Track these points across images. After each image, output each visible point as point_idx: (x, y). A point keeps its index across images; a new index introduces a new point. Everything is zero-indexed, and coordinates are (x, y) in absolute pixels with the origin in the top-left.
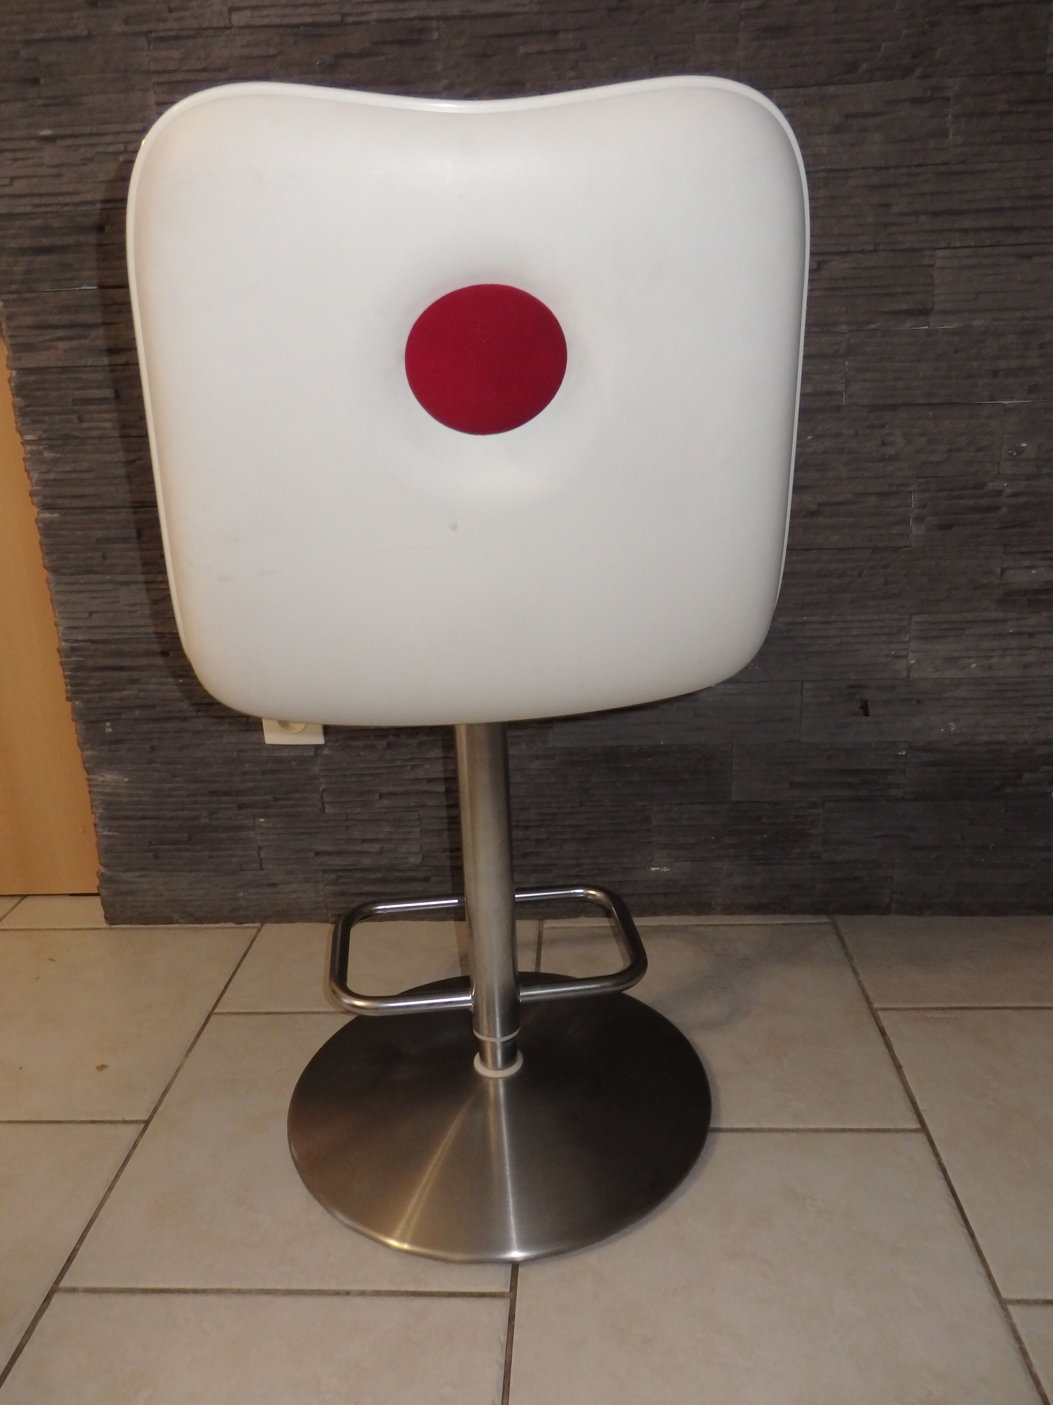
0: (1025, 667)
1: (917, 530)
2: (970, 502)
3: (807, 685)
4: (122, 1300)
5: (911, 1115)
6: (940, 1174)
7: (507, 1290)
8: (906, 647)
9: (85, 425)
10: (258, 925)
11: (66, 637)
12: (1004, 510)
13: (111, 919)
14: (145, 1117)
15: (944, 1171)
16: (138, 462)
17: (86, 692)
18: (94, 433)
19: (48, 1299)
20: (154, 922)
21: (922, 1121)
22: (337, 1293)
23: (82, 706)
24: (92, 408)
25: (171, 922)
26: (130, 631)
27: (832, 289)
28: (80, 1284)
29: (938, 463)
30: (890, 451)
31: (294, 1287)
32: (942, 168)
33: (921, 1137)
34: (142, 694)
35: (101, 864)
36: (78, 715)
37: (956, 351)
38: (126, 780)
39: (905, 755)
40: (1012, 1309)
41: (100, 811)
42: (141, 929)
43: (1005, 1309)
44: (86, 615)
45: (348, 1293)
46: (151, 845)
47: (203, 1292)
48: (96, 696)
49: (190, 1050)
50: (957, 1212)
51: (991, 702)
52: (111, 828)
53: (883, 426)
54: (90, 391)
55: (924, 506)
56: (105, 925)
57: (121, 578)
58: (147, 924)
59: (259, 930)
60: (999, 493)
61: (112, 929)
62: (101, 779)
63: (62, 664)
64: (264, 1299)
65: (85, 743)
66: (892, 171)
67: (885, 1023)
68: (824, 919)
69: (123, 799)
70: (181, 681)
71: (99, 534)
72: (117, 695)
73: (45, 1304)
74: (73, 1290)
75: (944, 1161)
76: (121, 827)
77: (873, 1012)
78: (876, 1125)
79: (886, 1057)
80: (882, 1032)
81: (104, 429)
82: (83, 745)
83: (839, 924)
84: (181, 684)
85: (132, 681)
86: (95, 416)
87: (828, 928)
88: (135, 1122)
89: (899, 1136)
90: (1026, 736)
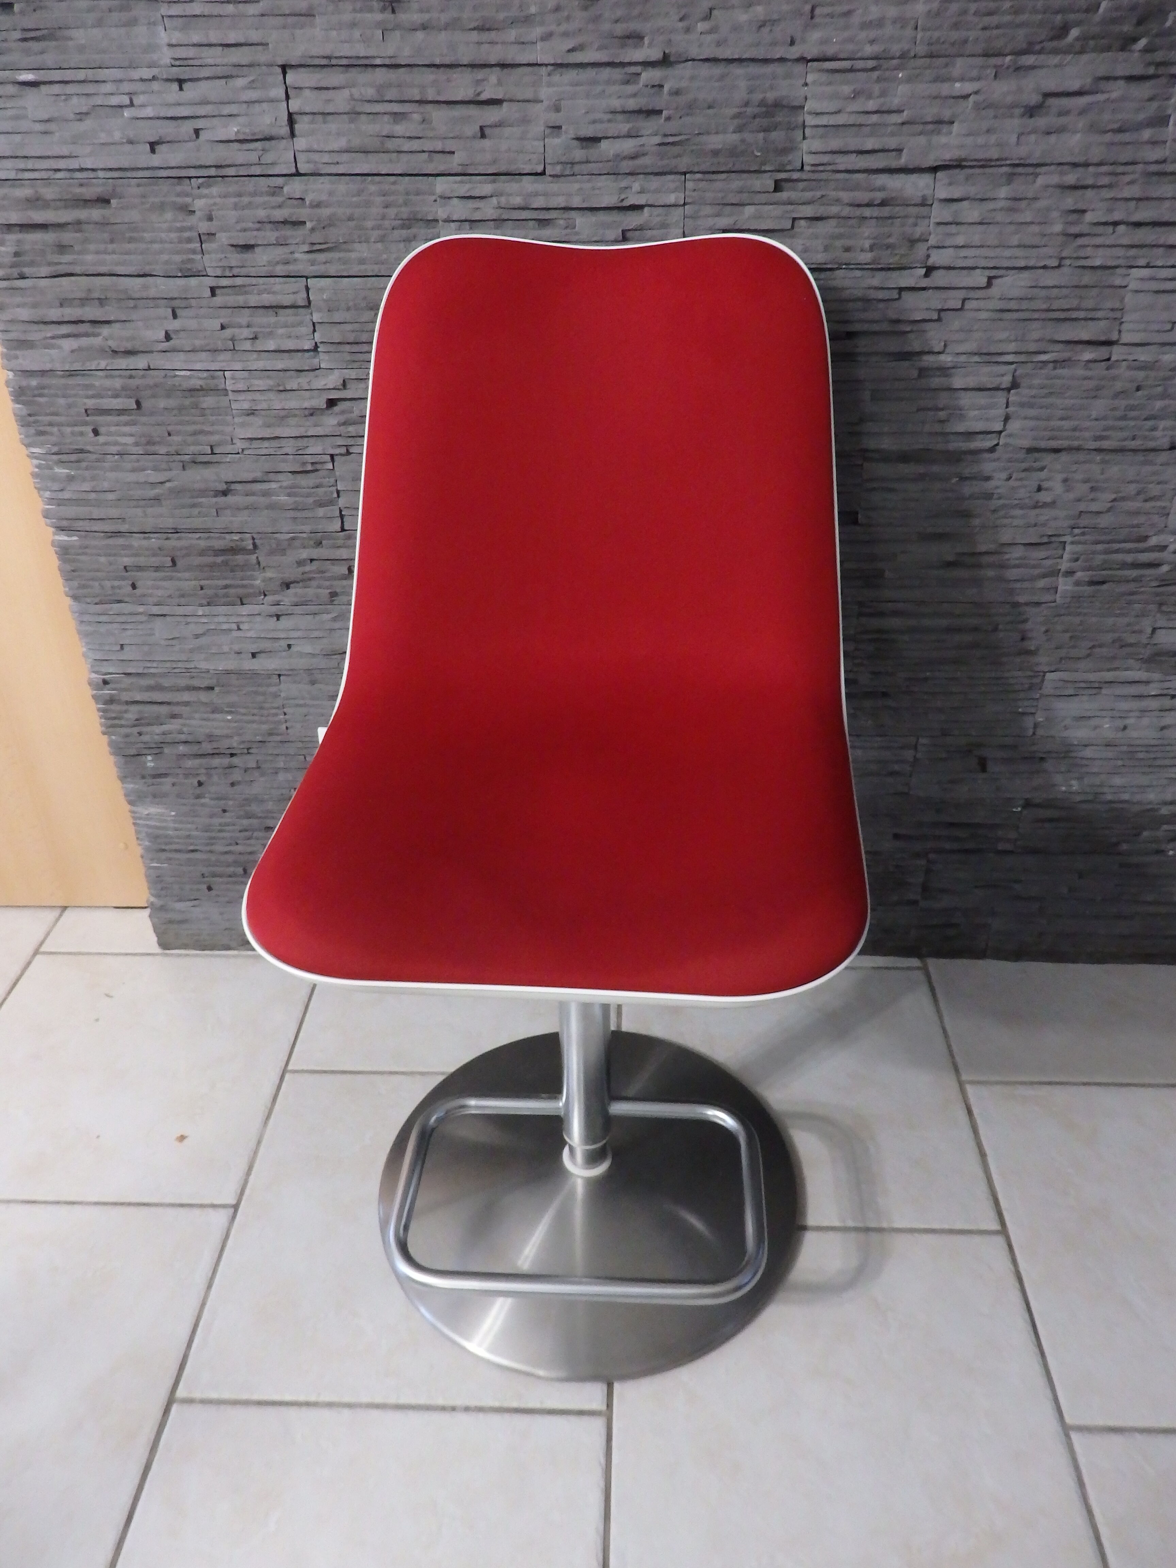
0: (1163, 728)
1: (1064, 585)
2: (1129, 558)
3: (923, 741)
4: (240, 1413)
5: (992, 1214)
6: (1017, 1285)
7: (604, 1407)
8: (1035, 703)
9: (101, 439)
11: (97, 669)
12: (1165, 568)
13: (164, 945)
14: (233, 1202)
15: (1021, 1282)
16: (168, 485)
17: (122, 726)
18: (114, 449)
19: (166, 1412)
20: (211, 948)
21: (1002, 1223)
22: (443, 1409)
23: (120, 739)
24: (109, 418)
25: (228, 948)
26: (168, 665)
27: (1002, 311)
28: (198, 1395)
29: (1098, 513)
30: (1045, 497)
32: (1154, 168)
33: (1001, 1241)
34: (185, 729)
35: (152, 895)
36: (117, 750)
37: (1138, 389)
38: (173, 813)
39: (1021, 812)
40: (1075, 1436)
41: (147, 843)
42: (197, 955)
43: (1067, 1436)
44: (119, 647)
45: (454, 1409)
46: (204, 877)
48: (135, 730)
49: (268, 1117)
50: (1029, 1328)
51: (1120, 763)
52: (159, 861)
53: (1042, 469)
54: (105, 401)
55: (1077, 560)
56: (159, 951)
57: (156, 610)
58: (203, 950)
60: (1163, 548)
61: (167, 955)
62: (146, 812)
63: (94, 697)
65: (125, 777)
66: (1091, 169)
67: (972, 1100)
68: (915, 962)
69: (171, 833)
70: (229, 718)
71: (127, 561)
72: (158, 729)
73: (166, 1417)
74: (190, 1401)
75: (1021, 1270)
76: (170, 859)
77: (961, 1085)
78: (959, 1226)
79: (972, 1144)
80: (970, 1112)
81: (125, 444)
82: (123, 778)
83: (931, 969)
84: (229, 721)
85: (174, 716)
86: (113, 429)
87: (919, 975)
88: (223, 1206)
89: (978, 1239)
90: (1152, 795)
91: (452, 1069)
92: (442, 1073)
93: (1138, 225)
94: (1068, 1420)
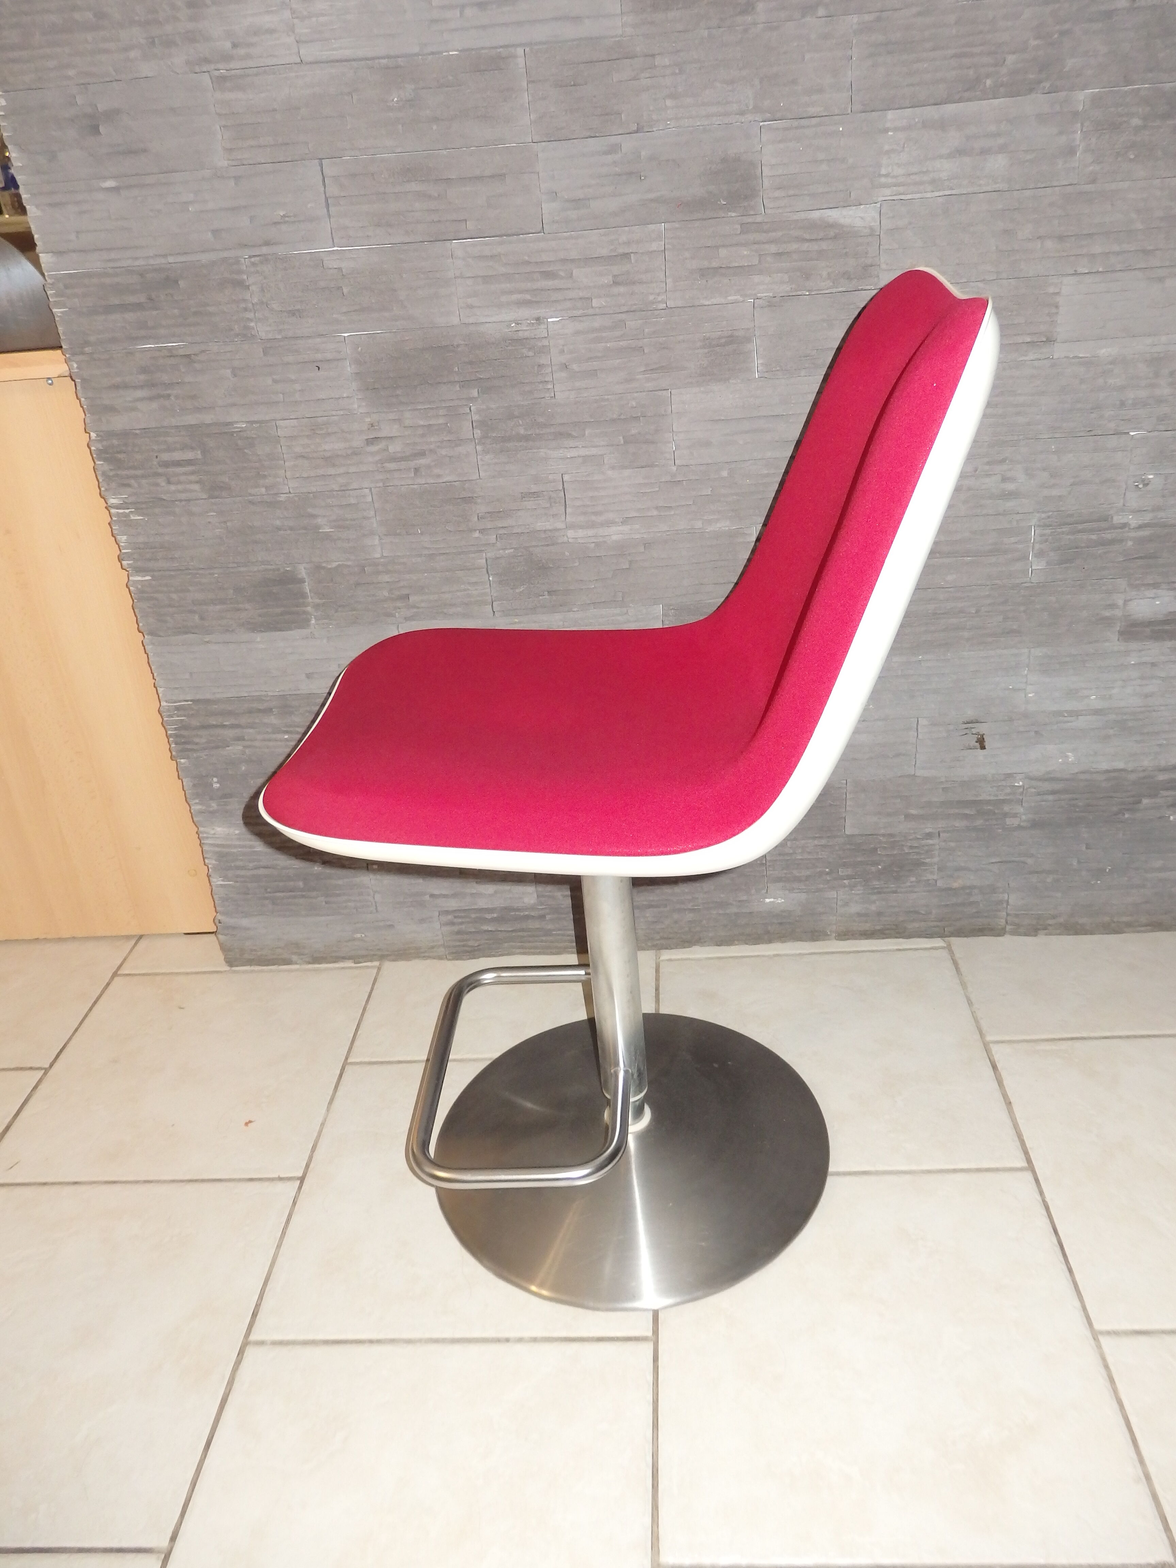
0: (1147, 696)
1: (1036, 566)
2: (1094, 537)
3: (922, 722)
4: (308, 1351)
5: (1019, 1154)
6: (1044, 1212)
7: (650, 1334)
8: (1024, 680)
9: (173, 488)
10: (377, 963)
11: (167, 698)
12: (1129, 543)
13: (230, 962)
14: (300, 1174)
15: (1047, 1208)
17: (190, 750)
18: (183, 496)
19: (241, 1353)
20: (273, 963)
21: (1029, 1160)
22: (498, 1340)
23: (186, 764)
24: (179, 470)
25: (289, 963)
28: (268, 1338)
29: (1061, 497)
30: (1011, 487)
31: (458, 1335)
32: (1070, 190)
33: (1028, 1176)
34: (247, 751)
35: (219, 913)
36: (184, 773)
37: (1081, 383)
38: (237, 832)
39: (1023, 786)
40: (1103, 1340)
41: (212, 862)
42: (262, 971)
43: (1096, 1339)
44: (186, 676)
45: (508, 1340)
46: (267, 893)
47: (379, 1342)
48: (203, 753)
49: (330, 1102)
50: (1057, 1250)
51: (1111, 732)
52: (223, 878)
53: (1004, 460)
54: (176, 454)
55: (1044, 541)
56: (228, 968)
57: (221, 638)
58: (268, 966)
59: (379, 969)
60: (1124, 525)
61: (235, 972)
62: (213, 832)
63: (163, 724)
65: (192, 799)
66: (1015, 194)
67: (996, 1057)
68: (938, 942)
69: (236, 851)
71: (194, 596)
72: (223, 752)
73: (240, 1356)
74: (261, 1343)
75: (1048, 1199)
76: (236, 875)
77: (985, 1044)
78: (985, 1163)
79: (998, 1095)
80: (994, 1067)
81: (191, 491)
82: (189, 800)
83: (952, 947)
84: (287, 740)
85: (237, 738)
86: (183, 478)
87: (945, 954)
88: (289, 1179)
89: (1006, 1175)
90: (1146, 763)
93: (1062, 238)
94: (1097, 1326)
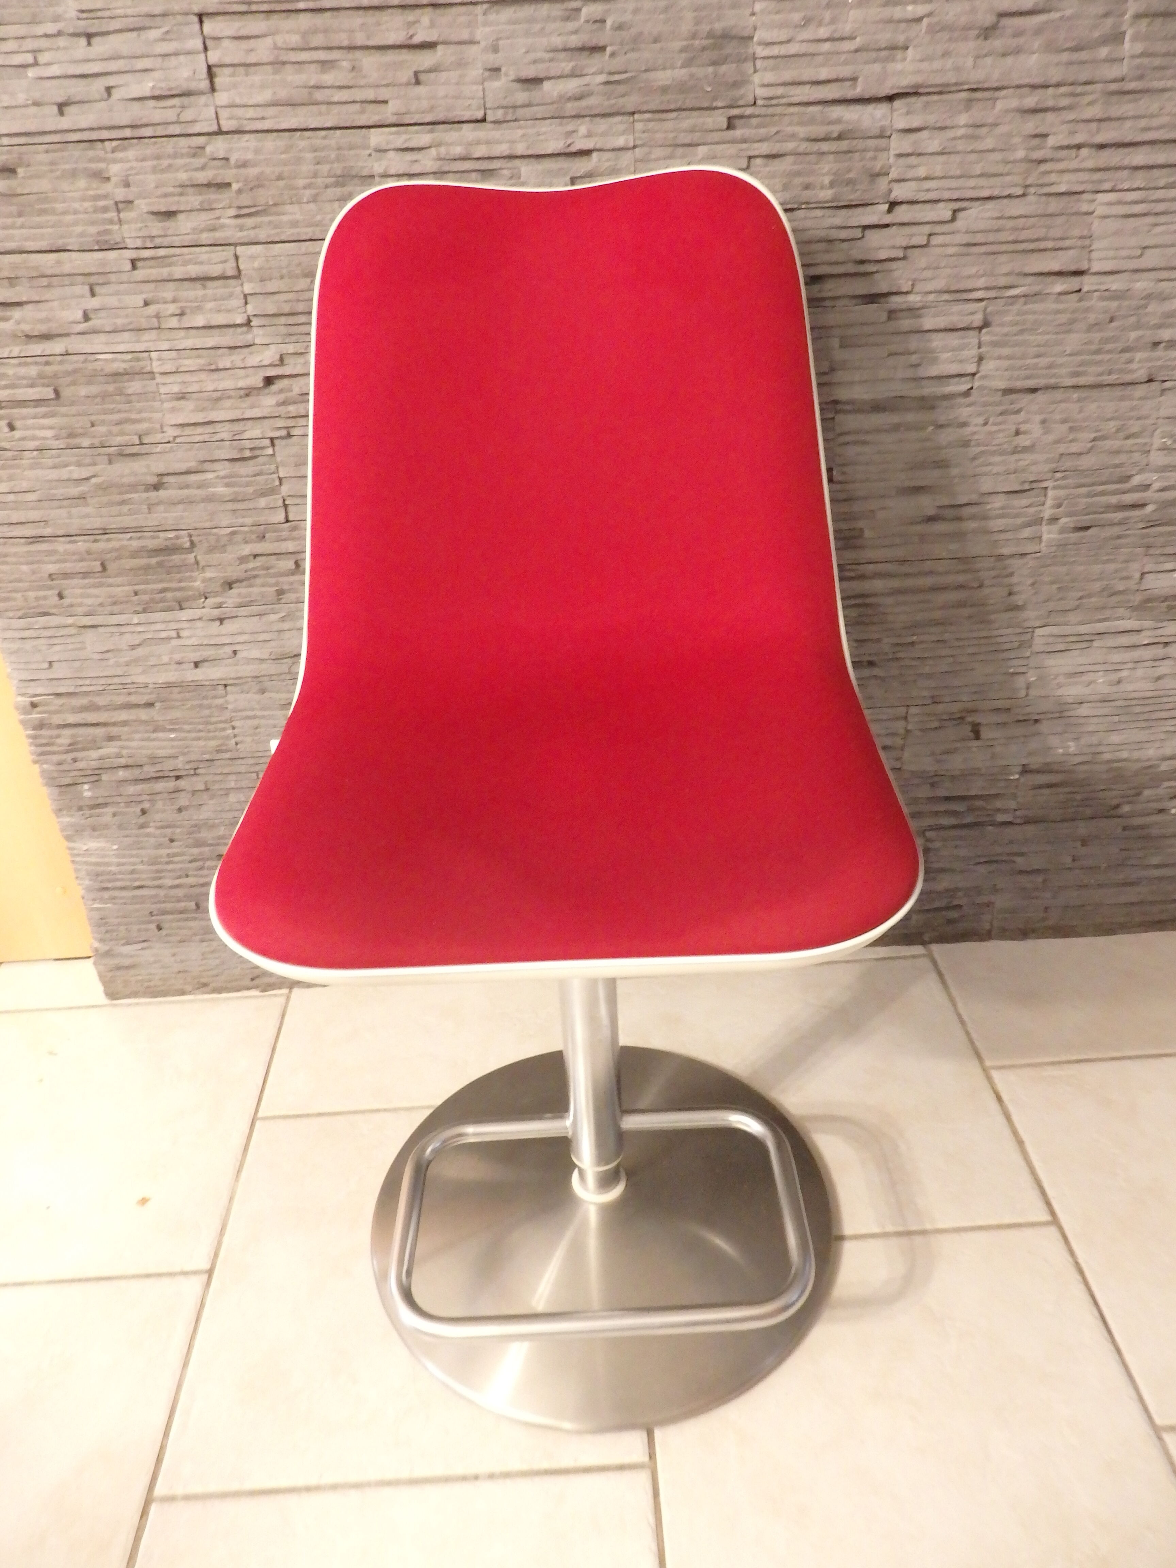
0: (1158, 679)
1: (1049, 534)
2: (1114, 500)
3: (913, 710)
5: (1040, 1204)
6: (1079, 1277)
7: (647, 1459)
8: (1026, 662)
9: (17, 434)
10: (285, 992)
11: (23, 691)
12: (1150, 508)
13: (112, 995)
14: (207, 1266)
15: (1081, 1272)
16: (93, 480)
17: (54, 753)
18: (32, 445)
19: (144, 1514)
20: (164, 994)
21: (1052, 1213)
22: (464, 1478)
23: (52, 768)
24: (25, 411)
25: (183, 993)
26: (103, 681)
27: (968, 245)
28: (180, 1491)
29: (1080, 454)
30: (1024, 441)
32: (1113, 87)
33: (1052, 1231)
34: (124, 752)
35: (96, 940)
36: (50, 780)
37: (1112, 320)
38: (115, 847)
39: (1017, 779)
40: (1166, 1435)
41: (87, 882)
42: (149, 1004)
43: (1159, 1437)
44: (46, 665)
45: (476, 1477)
46: (152, 916)
48: (69, 757)
49: (239, 1171)
50: (1100, 1324)
51: (1117, 719)
52: (101, 901)
53: (1018, 412)
54: (21, 391)
55: (1059, 506)
56: (106, 1001)
57: (87, 621)
58: (156, 997)
59: (288, 998)
60: (1147, 487)
61: (115, 1006)
62: (85, 848)
63: (23, 722)
64: (387, 1491)
65: (60, 810)
66: (1051, 91)
67: (999, 1086)
68: (918, 950)
69: (113, 868)
70: (172, 736)
71: (52, 568)
72: (94, 754)
73: (144, 1518)
74: (171, 1499)
75: (1081, 1261)
76: (114, 898)
77: (986, 1071)
78: (1007, 1220)
79: (1007, 1132)
80: (999, 1099)
81: (44, 438)
82: (58, 811)
83: (937, 956)
84: (172, 740)
85: (110, 738)
86: (30, 422)
87: (925, 963)
88: (196, 1273)
89: (1029, 1232)
90: (1151, 752)
91: (439, 1102)
92: (428, 1107)
93: (1102, 146)
94: (1159, 1421)
